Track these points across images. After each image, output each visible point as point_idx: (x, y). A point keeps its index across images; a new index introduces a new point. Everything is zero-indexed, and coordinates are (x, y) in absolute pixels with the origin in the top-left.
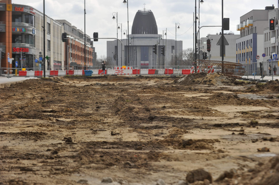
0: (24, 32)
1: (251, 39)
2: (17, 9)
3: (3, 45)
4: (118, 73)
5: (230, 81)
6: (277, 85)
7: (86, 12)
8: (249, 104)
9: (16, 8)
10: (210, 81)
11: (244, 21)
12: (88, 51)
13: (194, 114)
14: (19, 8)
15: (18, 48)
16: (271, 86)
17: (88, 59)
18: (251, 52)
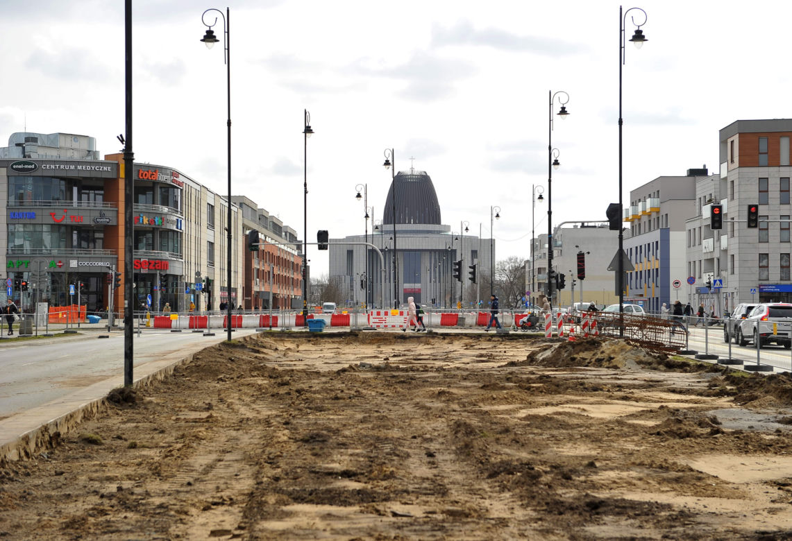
0: (158, 225)
1: (657, 242)
2: (144, 175)
3: (111, 254)
4: (378, 324)
5: (654, 360)
6: (788, 386)
7: (308, 190)
8: (764, 449)
9: (141, 172)
10: (611, 359)
11: (640, 201)
12: (293, 263)
13: (675, 490)
14: (148, 171)
15: (145, 261)
16: (774, 387)
17: (291, 280)
18: (657, 269)
